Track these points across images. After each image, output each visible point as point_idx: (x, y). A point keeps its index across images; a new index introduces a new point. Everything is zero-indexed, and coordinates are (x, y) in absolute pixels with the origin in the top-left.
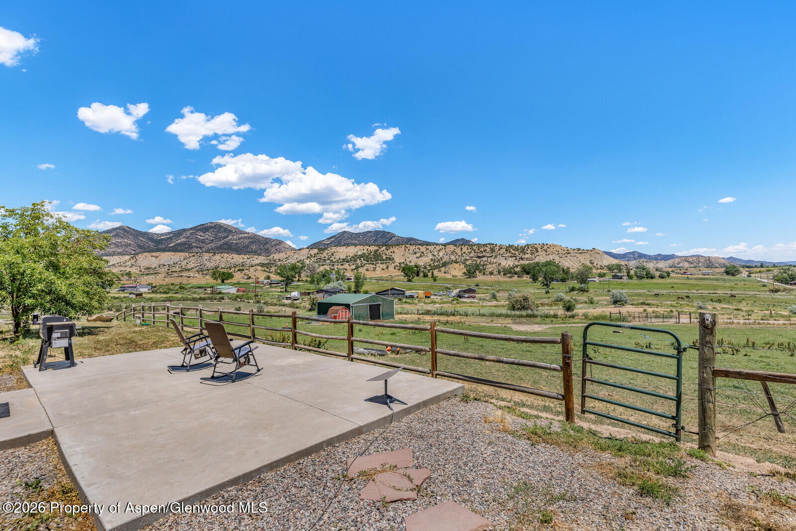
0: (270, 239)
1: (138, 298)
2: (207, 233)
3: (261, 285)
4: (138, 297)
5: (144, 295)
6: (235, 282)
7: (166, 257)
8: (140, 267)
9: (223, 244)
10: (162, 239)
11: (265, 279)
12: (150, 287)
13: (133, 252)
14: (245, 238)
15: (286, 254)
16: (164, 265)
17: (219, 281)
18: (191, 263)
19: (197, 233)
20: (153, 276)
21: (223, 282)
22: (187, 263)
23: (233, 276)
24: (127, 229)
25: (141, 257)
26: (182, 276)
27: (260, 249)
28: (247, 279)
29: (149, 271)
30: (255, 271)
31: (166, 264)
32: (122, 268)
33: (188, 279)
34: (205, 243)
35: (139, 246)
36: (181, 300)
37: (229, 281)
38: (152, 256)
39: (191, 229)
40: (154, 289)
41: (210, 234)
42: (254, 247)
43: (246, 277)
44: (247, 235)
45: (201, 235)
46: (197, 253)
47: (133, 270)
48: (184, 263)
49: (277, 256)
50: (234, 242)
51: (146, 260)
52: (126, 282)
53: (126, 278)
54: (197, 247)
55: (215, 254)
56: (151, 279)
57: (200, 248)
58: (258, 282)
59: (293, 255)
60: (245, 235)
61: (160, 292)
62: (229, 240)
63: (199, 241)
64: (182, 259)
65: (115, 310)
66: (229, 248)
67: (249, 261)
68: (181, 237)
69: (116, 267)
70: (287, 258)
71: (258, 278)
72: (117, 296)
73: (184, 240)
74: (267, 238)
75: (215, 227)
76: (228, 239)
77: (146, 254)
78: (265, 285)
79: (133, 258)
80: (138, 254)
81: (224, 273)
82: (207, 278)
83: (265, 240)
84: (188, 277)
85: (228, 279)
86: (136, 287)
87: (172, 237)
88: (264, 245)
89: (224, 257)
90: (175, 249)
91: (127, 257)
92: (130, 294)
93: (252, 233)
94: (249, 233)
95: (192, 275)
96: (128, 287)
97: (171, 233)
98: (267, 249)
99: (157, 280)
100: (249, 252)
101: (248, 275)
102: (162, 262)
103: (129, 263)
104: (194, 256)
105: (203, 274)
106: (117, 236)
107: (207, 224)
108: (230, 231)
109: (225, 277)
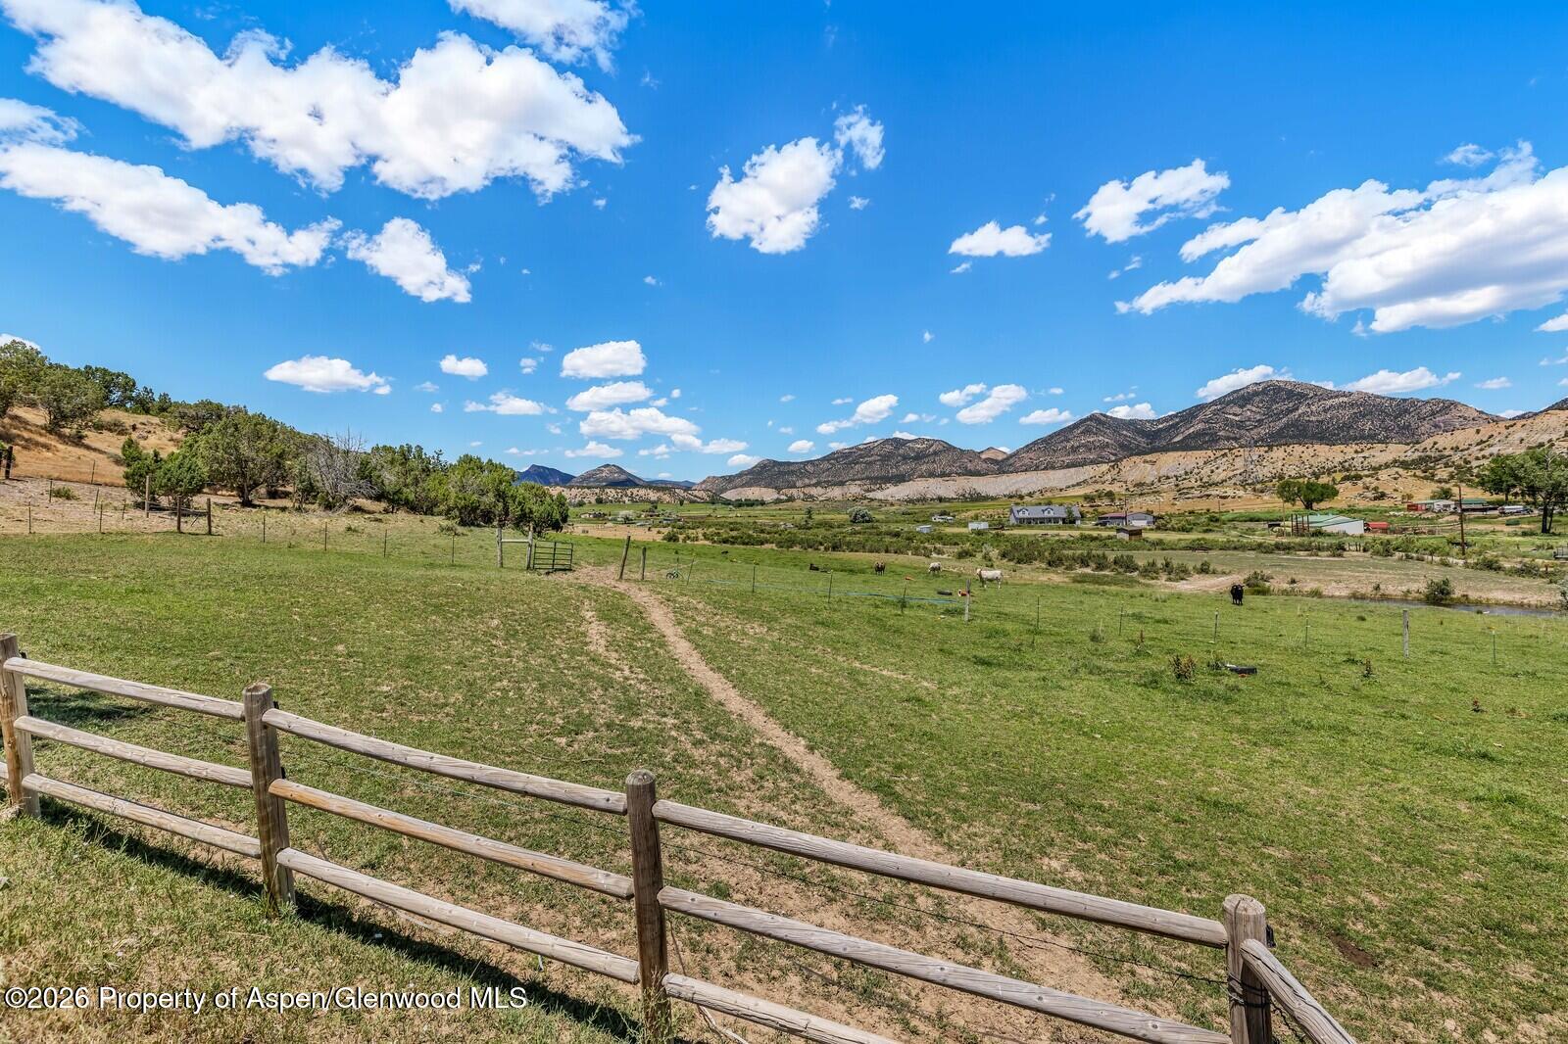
0: (1413, 402)
1: (1134, 542)
2: (1249, 407)
3: (1429, 515)
4: (1133, 538)
5: (1144, 535)
6: (1344, 506)
7: (1171, 463)
8: (1126, 482)
9: (1287, 426)
10: (1160, 430)
11: (1433, 498)
12: (1150, 518)
13: (1113, 458)
14: (1341, 406)
15: (1478, 432)
16: (1168, 478)
17: (1300, 505)
18: (1220, 470)
19: (1228, 409)
20: (1152, 497)
21: (1309, 506)
22: (1212, 472)
23: (1336, 493)
24: (1102, 418)
25: (1126, 465)
26: (1208, 496)
27: (1386, 429)
28: (1375, 499)
29: (1141, 488)
30: (1395, 479)
31: (1171, 474)
32: (1098, 487)
33: (1222, 501)
34: (1243, 428)
35: (1122, 446)
36: (1228, 549)
37: (1323, 505)
38: (1145, 462)
39: (1214, 403)
40: (1160, 522)
41: (1254, 409)
42: (1367, 426)
43: (1369, 494)
44: (1345, 399)
45: (1234, 414)
46: (1230, 450)
47: (1116, 488)
48: (1206, 470)
49: (1445, 441)
50: (1313, 418)
51: (1137, 469)
52: (1106, 509)
53: (1106, 501)
54: (1228, 439)
55: (1270, 448)
56: (1149, 502)
57: (1235, 439)
58: (1413, 507)
59: (1505, 432)
60: (1341, 399)
61: (1174, 529)
62: (1300, 416)
63: (1232, 426)
64: (1201, 464)
65: (1094, 566)
66: (1302, 433)
67: (1359, 457)
68: (1195, 421)
69: (1088, 484)
70: (1482, 442)
71: (1410, 497)
72: (1095, 534)
73: (1200, 426)
74: (1405, 400)
75: (1264, 392)
76: (1297, 414)
77: (1135, 458)
78: (1440, 513)
79: (1113, 467)
80: (1121, 460)
81: (1310, 487)
82: (1266, 498)
83: (1398, 405)
84: (1221, 497)
85: (1321, 501)
86: (1125, 518)
87: (1178, 423)
88: (1396, 418)
89: (1294, 453)
90: (1185, 446)
91: (1105, 467)
92: (1119, 530)
93: (1359, 393)
94: (1351, 394)
95: (1230, 493)
96: (1112, 518)
97: (1176, 416)
98: (1407, 427)
99: (1162, 504)
100: (1355, 439)
101: (1376, 489)
102: (1163, 472)
103: (1108, 477)
104: (1225, 455)
105: (1254, 489)
106: (1087, 432)
107: (1247, 387)
108: (1302, 396)
109: (1314, 494)
